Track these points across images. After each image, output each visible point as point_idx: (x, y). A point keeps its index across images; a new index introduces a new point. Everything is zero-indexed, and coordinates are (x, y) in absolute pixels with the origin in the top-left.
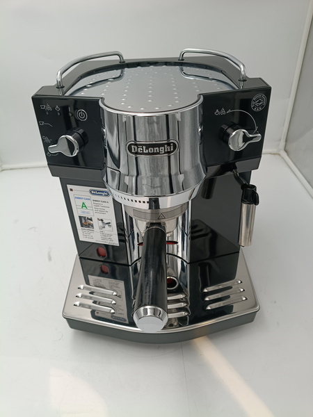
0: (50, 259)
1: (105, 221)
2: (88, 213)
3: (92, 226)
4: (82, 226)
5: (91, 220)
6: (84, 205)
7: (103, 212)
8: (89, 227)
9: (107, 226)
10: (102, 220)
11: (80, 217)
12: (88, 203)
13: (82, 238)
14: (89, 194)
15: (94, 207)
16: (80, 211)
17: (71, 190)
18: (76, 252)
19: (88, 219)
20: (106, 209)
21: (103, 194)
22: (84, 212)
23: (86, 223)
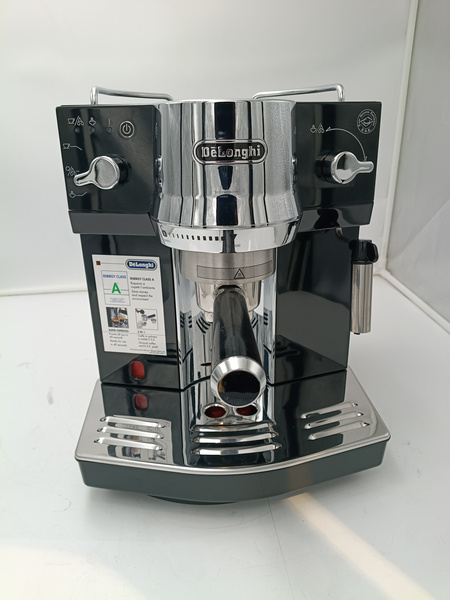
0: (51, 401)
1: (147, 313)
2: (121, 300)
3: (127, 323)
4: (110, 325)
5: (125, 312)
6: (116, 288)
7: (145, 297)
8: (121, 325)
9: (149, 321)
10: (142, 312)
11: (108, 309)
12: (122, 284)
13: (108, 347)
14: (125, 268)
15: (131, 289)
16: (109, 298)
17: (98, 263)
18: (97, 376)
19: (121, 311)
20: (150, 292)
21: (147, 266)
22: (114, 300)
23: (117, 318)
